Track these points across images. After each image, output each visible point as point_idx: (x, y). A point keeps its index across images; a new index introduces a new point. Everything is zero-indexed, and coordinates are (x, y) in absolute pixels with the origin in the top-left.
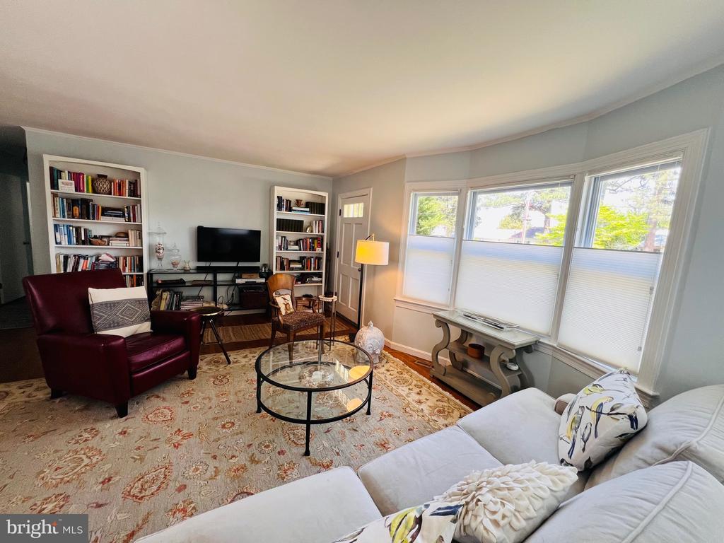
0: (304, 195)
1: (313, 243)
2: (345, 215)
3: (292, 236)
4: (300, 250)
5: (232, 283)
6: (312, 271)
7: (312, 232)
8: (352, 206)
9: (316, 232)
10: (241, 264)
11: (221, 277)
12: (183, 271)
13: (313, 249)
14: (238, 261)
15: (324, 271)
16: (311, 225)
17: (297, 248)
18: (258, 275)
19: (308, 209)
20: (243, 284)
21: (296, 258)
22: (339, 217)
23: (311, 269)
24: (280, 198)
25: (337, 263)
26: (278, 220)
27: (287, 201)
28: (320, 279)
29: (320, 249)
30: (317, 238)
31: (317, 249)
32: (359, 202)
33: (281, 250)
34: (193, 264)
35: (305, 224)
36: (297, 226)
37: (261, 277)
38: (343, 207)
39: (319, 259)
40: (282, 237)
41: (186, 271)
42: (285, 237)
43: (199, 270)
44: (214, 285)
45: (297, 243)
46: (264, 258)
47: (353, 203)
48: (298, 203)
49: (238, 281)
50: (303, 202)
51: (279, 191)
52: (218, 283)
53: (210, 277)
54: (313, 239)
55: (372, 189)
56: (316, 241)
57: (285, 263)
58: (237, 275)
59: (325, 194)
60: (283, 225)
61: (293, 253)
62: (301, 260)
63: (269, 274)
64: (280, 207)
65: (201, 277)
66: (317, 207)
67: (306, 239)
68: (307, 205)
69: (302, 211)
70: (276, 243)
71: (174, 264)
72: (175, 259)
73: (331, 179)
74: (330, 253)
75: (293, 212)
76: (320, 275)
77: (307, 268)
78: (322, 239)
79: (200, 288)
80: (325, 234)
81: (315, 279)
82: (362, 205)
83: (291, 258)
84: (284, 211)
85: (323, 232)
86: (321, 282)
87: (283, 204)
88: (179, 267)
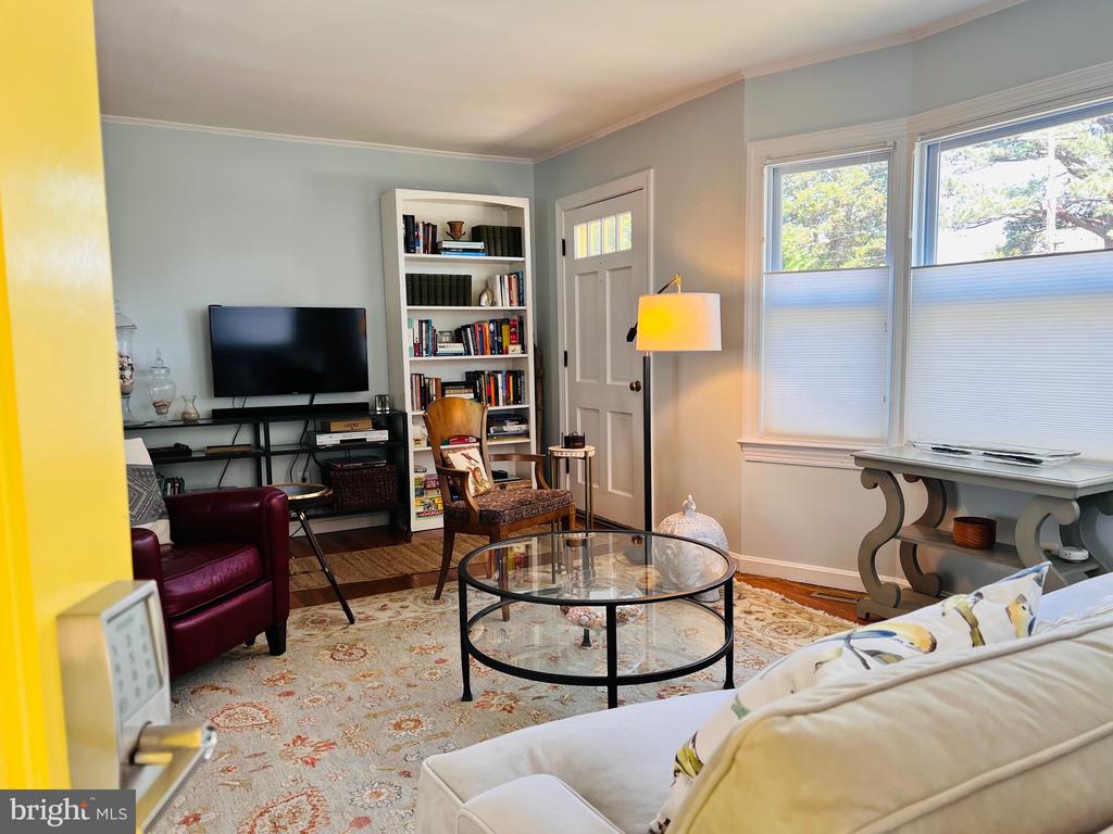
0: (467, 209)
1: (499, 332)
2: (580, 250)
3: (445, 318)
4: (469, 353)
5: (307, 447)
6: (502, 407)
7: (493, 304)
8: (595, 225)
9: (504, 304)
10: (321, 400)
11: (282, 435)
12: (181, 423)
13: (499, 348)
14: (313, 393)
15: (530, 403)
16: (488, 287)
17: (459, 348)
18: (369, 423)
19: (480, 245)
20: (334, 448)
21: (458, 377)
22: (561, 262)
23: (497, 404)
24: (409, 220)
25: (565, 381)
26: (410, 278)
27: (426, 226)
28: (524, 427)
29: (518, 347)
30: (507, 321)
31: (511, 348)
32: (615, 212)
33: (421, 355)
34: (204, 405)
35: (476, 287)
36: (455, 291)
37: (377, 427)
38: (571, 233)
39: (516, 375)
40: (421, 322)
41: (188, 423)
42: (427, 322)
43: (219, 418)
44: (260, 455)
45: (458, 335)
46: (377, 382)
47: (600, 216)
48: (454, 229)
49: (323, 440)
50: (466, 229)
51: (409, 202)
52: (272, 449)
53: (245, 437)
54: (499, 323)
55: (652, 171)
56: (505, 328)
57: (433, 391)
58: (311, 428)
59: (522, 203)
60: (424, 290)
61: (449, 366)
62: (471, 380)
63: (394, 422)
64: (410, 246)
65: (223, 437)
66: (502, 239)
67: (481, 324)
68: (477, 233)
69: (465, 250)
70: (408, 337)
71: (159, 407)
72: (158, 392)
73: (529, 162)
74: (541, 358)
75: (443, 256)
76: (521, 417)
77: (490, 402)
78: (522, 323)
79: (225, 461)
80: (529, 307)
81: (511, 427)
82: (626, 221)
83: (445, 379)
84: (420, 254)
85: (521, 302)
86: (527, 434)
87: (418, 235)
88: (173, 413)
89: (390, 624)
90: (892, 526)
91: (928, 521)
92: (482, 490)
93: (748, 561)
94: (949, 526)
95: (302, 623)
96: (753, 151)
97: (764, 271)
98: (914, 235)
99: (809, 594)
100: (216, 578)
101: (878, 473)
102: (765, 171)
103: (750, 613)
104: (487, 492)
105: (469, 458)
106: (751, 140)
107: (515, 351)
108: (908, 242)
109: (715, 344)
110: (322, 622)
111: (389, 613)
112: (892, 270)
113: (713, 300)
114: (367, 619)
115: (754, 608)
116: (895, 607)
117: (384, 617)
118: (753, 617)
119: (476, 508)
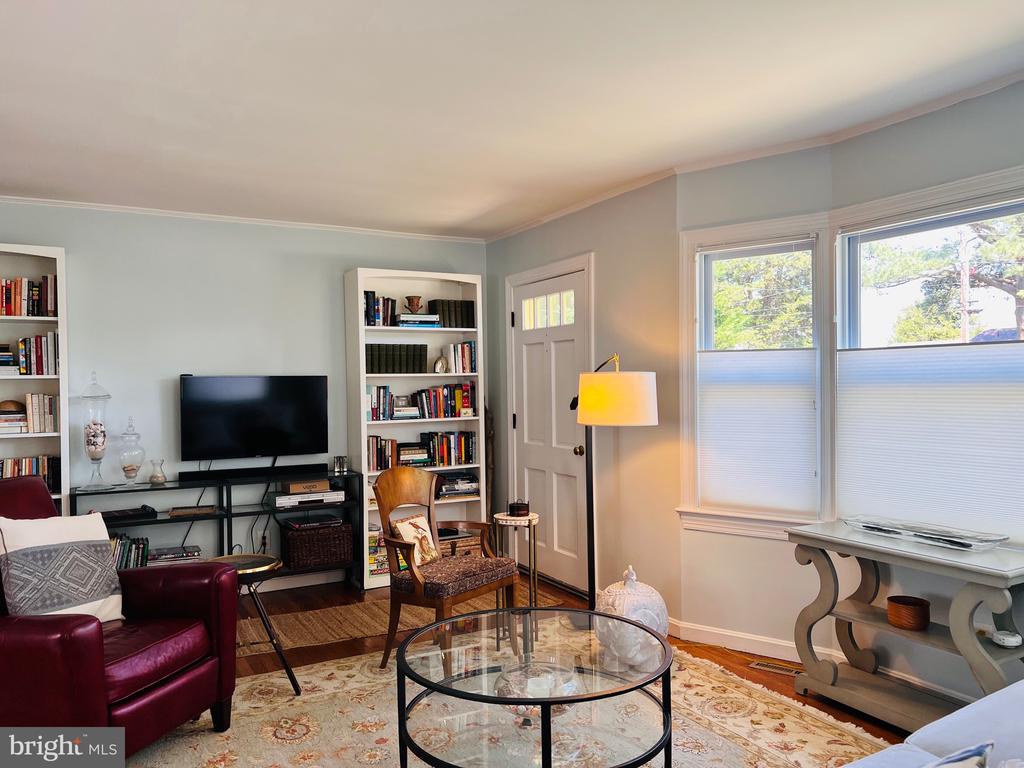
0: (425, 285)
1: (452, 397)
2: (527, 324)
3: (401, 384)
4: (423, 416)
5: (267, 508)
6: (454, 466)
7: (447, 370)
8: (541, 301)
9: (457, 370)
10: (283, 461)
11: (243, 496)
12: (148, 487)
13: (453, 412)
14: (275, 455)
15: (480, 463)
16: (443, 354)
17: (414, 411)
18: (326, 484)
19: (435, 318)
20: (293, 509)
21: (414, 438)
22: (511, 332)
23: (449, 464)
24: (369, 295)
25: (513, 442)
26: (370, 348)
27: (386, 300)
28: (474, 485)
29: (470, 411)
30: (459, 386)
31: (463, 411)
32: (560, 290)
33: (378, 419)
34: (172, 468)
35: (431, 354)
36: (412, 359)
37: (334, 488)
38: (520, 306)
39: (468, 436)
40: (379, 388)
41: (155, 486)
42: (384, 388)
43: (186, 481)
44: (222, 516)
45: (414, 400)
46: (336, 444)
47: (546, 293)
48: (412, 303)
49: (283, 502)
50: (423, 302)
51: (370, 279)
52: (234, 511)
53: (209, 498)
54: (452, 388)
55: (593, 254)
56: (458, 393)
57: (389, 452)
58: (272, 488)
59: (475, 279)
60: (382, 359)
61: (405, 428)
62: (425, 441)
63: (351, 484)
64: (370, 318)
65: (189, 498)
66: (458, 312)
67: (435, 389)
68: (433, 307)
69: (421, 322)
70: (367, 402)
71: (128, 471)
72: (129, 457)
73: (482, 242)
74: (492, 419)
75: (401, 328)
76: (472, 476)
77: (443, 461)
78: (473, 388)
79: (189, 523)
80: (481, 373)
81: (462, 486)
82: (569, 297)
83: (400, 440)
84: (380, 326)
85: (473, 369)
86: (477, 492)
87: (378, 309)
88: (142, 475)
89: (335, 695)
90: (828, 604)
91: (863, 596)
92: (428, 558)
93: (689, 629)
94: (881, 602)
95: (249, 695)
96: (685, 239)
97: (698, 349)
98: (838, 319)
99: (747, 664)
100: (160, 659)
101: (812, 550)
102: (697, 258)
103: (689, 686)
104: (434, 561)
105: (417, 527)
106: (684, 229)
107: (466, 414)
108: (833, 326)
109: (652, 420)
110: (271, 692)
111: (336, 683)
112: (818, 352)
113: (650, 377)
114: (313, 690)
115: (694, 681)
116: (833, 684)
117: (329, 687)
118: (693, 691)
119: (421, 580)
